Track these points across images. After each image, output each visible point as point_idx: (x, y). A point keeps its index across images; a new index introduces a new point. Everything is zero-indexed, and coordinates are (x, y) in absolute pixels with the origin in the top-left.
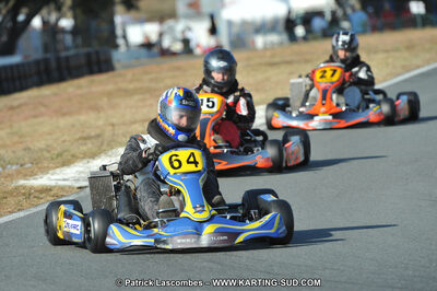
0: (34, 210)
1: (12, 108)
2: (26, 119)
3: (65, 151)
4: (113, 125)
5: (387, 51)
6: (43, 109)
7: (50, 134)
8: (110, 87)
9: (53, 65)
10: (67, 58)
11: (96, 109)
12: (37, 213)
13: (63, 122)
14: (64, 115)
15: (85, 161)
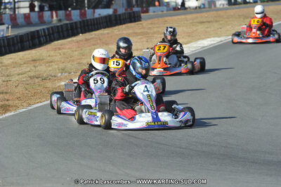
1: (86, 40)
2: (89, 46)
6: (99, 41)
9: (113, 18)
10: (120, 15)
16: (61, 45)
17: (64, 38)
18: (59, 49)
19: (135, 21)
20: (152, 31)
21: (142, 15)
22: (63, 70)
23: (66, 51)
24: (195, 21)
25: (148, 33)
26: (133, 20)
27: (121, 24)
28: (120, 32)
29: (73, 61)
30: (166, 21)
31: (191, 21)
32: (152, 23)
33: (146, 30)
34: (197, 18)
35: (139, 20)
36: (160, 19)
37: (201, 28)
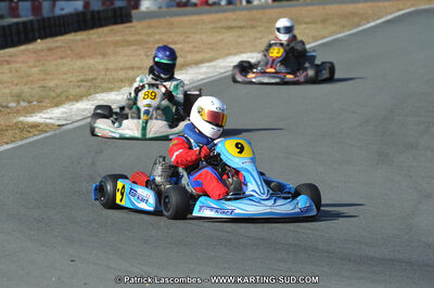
1: (50, 49)
2: (55, 59)
4: (107, 69)
5: (307, 23)
6: (69, 52)
8: (119, 38)
9: (89, 17)
10: (99, 12)
11: (104, 55)
13: (79, 64)
14: (81, 58)
16: (10, 56)
17: (14, 45)
18: (8, 62)
19: (122, 22)
20: (152, 39)
21: (134, 12)
22: (19, 97)
23: (18, 65)
24: (219, 25)
25: (147, 42)
26: (119, 20)
27: (101, 26)
28: (102, 39)
29: (32, 82)
30: (172, 24)
31: (212, 26)
32: (150, 27)
33: (143, 37)
34: (220, 20)
35: (130, 21)
36: (162, 20)
37: (229, 36)
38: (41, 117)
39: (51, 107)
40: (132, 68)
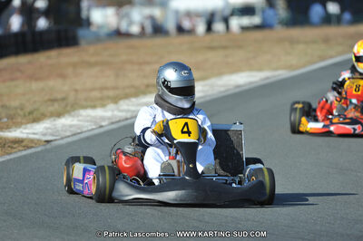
0: (8, 157)
3: (35, 110)
4: (76, 91)
5: (306, 43)
7: (24, 94)
11: (63, 76)
12: (11, 159)
13: (35, 86)
14: (37, 79)
15: (52, 119)
38: (22, 132)
39: (28, 123)
40: (106, 88)
